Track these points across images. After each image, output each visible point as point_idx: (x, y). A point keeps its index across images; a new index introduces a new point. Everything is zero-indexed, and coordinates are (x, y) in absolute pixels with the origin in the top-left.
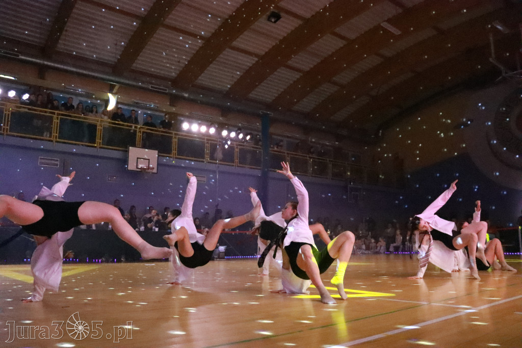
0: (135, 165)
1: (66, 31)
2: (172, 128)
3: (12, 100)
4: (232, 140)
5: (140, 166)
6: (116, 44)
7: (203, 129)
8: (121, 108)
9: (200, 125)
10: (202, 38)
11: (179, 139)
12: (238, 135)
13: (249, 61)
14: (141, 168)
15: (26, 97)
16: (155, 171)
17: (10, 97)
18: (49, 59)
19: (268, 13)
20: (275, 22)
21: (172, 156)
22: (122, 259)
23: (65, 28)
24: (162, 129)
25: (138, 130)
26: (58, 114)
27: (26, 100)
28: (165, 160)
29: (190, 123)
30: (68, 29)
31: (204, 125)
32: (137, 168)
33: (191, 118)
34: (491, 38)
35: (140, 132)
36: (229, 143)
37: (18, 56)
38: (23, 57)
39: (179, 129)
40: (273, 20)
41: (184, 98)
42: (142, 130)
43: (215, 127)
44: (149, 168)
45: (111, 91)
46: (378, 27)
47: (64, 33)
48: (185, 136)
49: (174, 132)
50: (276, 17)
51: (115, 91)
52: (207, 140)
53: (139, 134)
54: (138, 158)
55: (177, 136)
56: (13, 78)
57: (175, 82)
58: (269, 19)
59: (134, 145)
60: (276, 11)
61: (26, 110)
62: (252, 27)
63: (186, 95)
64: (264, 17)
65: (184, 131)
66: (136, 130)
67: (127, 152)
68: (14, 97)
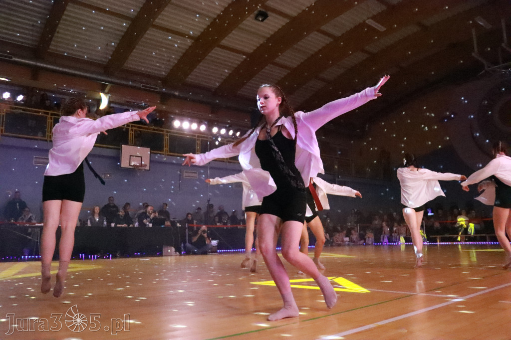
0: (128, 162)
1: (58, 32)
2: (163, 126)
3: (7, 101)
4: (222, 136)
5: (133, 164)
6: (107, 45)
7: (194, 126)
8: (113, 107)
9: (191, 122)
10: (190, 37)
11: (171, 136)
12: (228, 131)
13: (237, 60)
14: (134, 166)
15: (20, 98)
16: (147, 168)
17: (4, 99)
18: (42, 60)
19: (256, 12)
20: (262, 21)
21: (164, 153)
22: (118, 255)
23: (57, 30)
24: (153, 127)
25: (130, 128)
26: (52, 114)
27: (21, 101)
28: (156, 157)
29: (182, 120)
30: (60, 31)
31: (195, 122)
32: (130, 165)
33: (182, 116)
34: (474, 34)
35: (132, 130)
36: (220, 139)
37: (12, 58)
38: (16, 59)
39: (170, 126)
40: (260, 19)
41: (175, 96)
42: (134, 129)
43: (205, 124)
44: (141, 165)
45: (103, 91)
46: (363, 24)
47: (56, 34)
48: (177, 133)
49: (165, 130)
50: (263, 15)
51: (107, 90)
52: (198, 136)
53: (131, 132)
54: (130, 156)
55: (169, 134)
56: (7, 80)
57: (165, 81)
58: (256, 18)
59: (127, 143)
60: (263, 10)
61: (21, 111)
62: (240, 26)
63: (177, 94)
64: (252, 15)
65: (175, 129)
66: (128, 129)
67: (120, 149)
68: (9, 98)
